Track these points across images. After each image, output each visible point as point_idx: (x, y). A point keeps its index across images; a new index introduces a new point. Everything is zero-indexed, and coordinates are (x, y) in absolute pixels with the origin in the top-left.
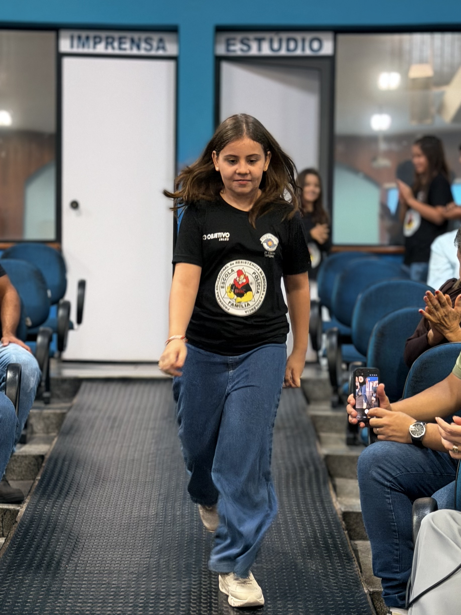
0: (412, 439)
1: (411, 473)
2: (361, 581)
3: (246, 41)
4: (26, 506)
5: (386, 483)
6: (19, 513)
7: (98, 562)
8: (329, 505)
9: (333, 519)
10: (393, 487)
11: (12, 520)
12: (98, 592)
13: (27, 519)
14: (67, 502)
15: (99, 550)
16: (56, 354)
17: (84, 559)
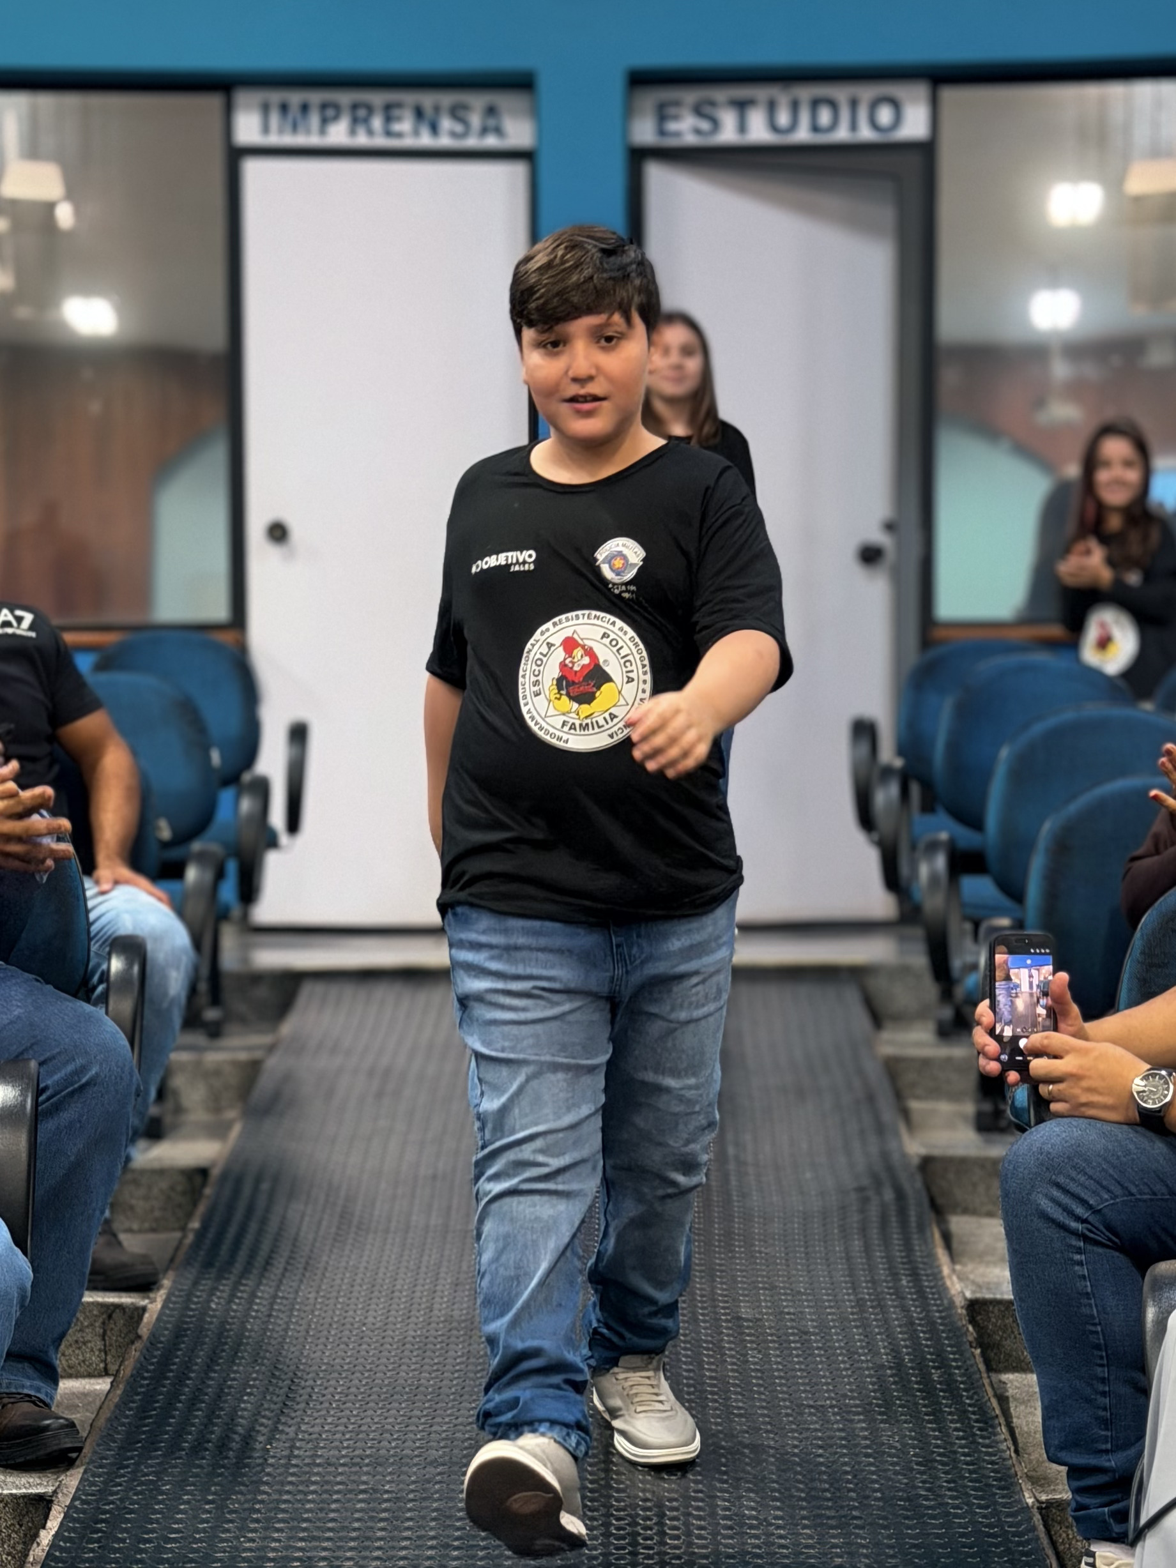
0: (1139, 1113)
1: (1139, 1197)
2: (1017, 1475)
3: (707, 110)
4: (164, 1297)
5: (1074, 1225)
6: (147, 1315)
7: (347, 1436)
8: (932, 1284)
9: (940, 1318)
10: (1092, 1235)
11: (130, 1332)
12: (346, 1510)
13: (167, 1329)
14: (266, 1285)
15: (349, 1405)
16: (236, 911)
17: (311, 1430)
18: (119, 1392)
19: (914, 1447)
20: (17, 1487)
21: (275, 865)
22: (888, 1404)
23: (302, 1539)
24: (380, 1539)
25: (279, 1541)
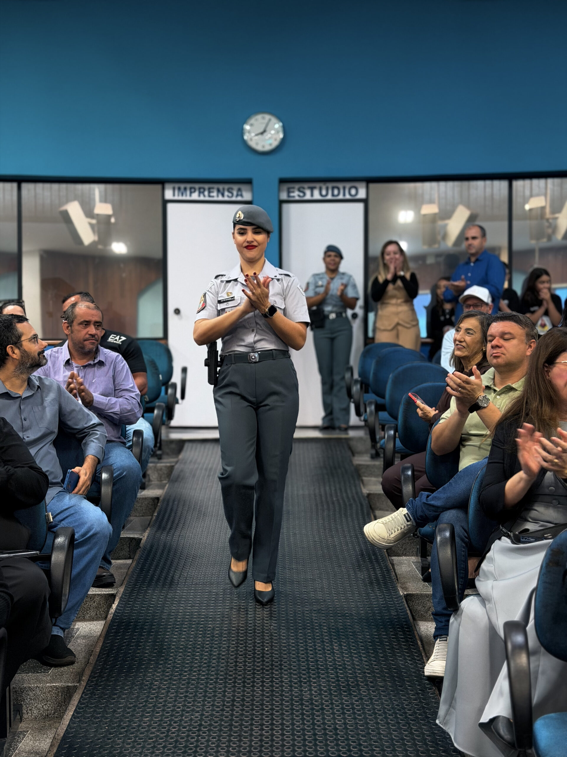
2: (397, 586)
3: (301, 190)
4: (147, 535)
7: (202, 576)
11: (137, 546)
12: (202, 598)
13: (148, 545)
14: (177, 532)
15: (202, 567)
17: (191, 574)
18: (135, 563)
19: (367, 578)
20: (106, 592)
21: (178, 409)
22: (359, 566)
23: (190, 606)
24: (212, 606)
25: (182, 607)
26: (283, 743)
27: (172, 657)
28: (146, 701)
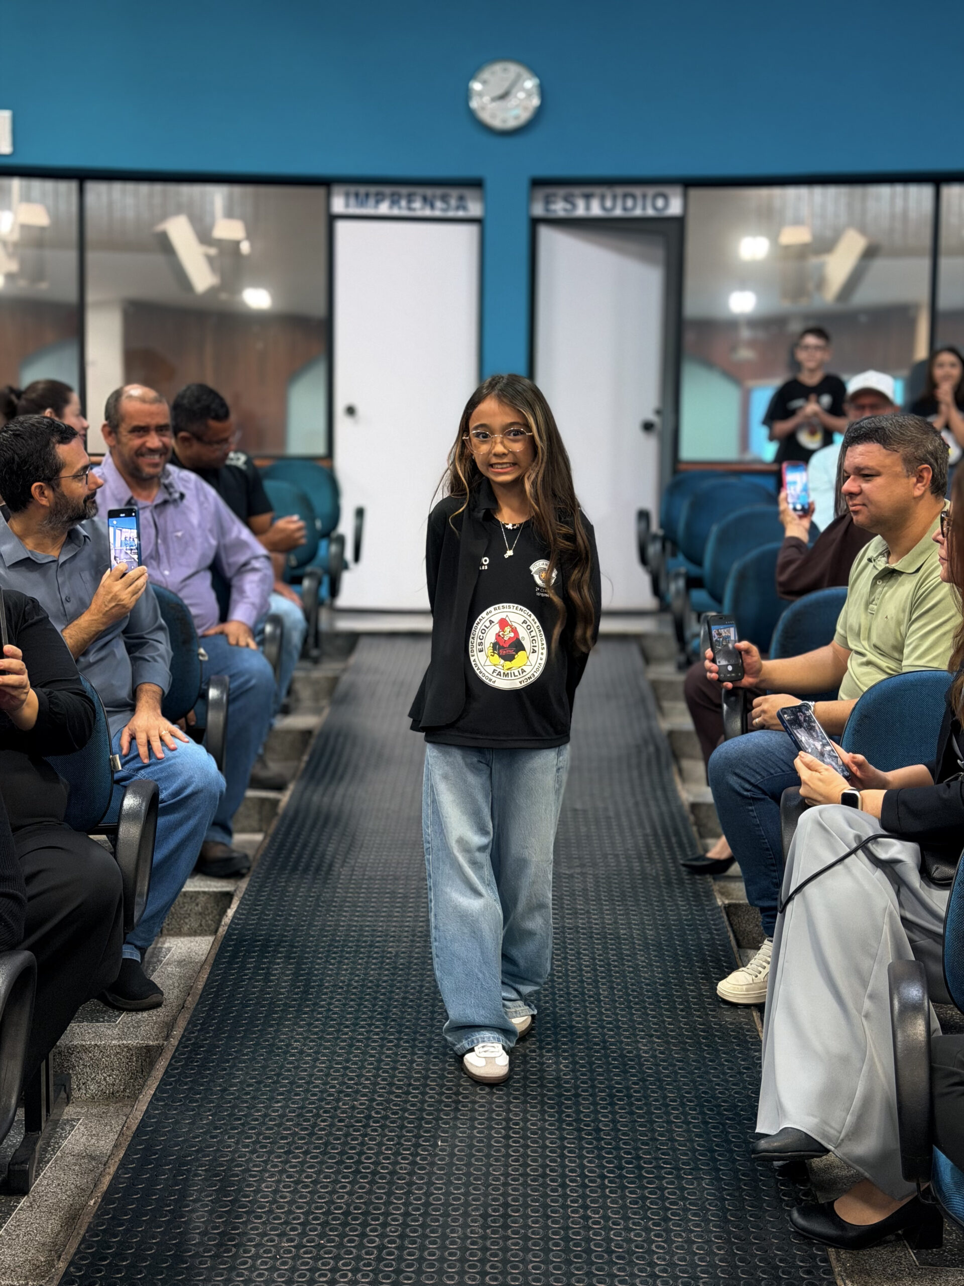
2: (713, 890)
4: (290, 794)
6: (281, 803)
7: (381, 865)
8: (673, 794)
9: (678, 812)
11: (273, 812)
12: (380, 902)
13: (291, 810)
14: (340, 789)
15: (381, 850)
16: (328, 601)
17: (362, 862)
18: (267, 841)
19: (662, 875)
20: (217, 888)
21: (348, 580)
23: (358, 916)
24: (396, 917)
25: (345, 916)
26: (507, 1152)
27: (325, 1000)
28: (278, 1075)
